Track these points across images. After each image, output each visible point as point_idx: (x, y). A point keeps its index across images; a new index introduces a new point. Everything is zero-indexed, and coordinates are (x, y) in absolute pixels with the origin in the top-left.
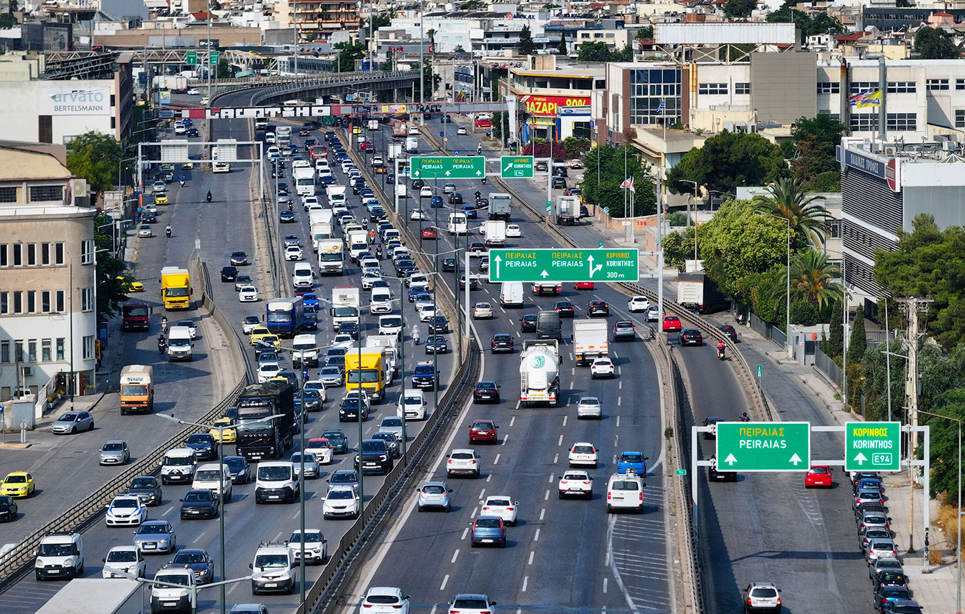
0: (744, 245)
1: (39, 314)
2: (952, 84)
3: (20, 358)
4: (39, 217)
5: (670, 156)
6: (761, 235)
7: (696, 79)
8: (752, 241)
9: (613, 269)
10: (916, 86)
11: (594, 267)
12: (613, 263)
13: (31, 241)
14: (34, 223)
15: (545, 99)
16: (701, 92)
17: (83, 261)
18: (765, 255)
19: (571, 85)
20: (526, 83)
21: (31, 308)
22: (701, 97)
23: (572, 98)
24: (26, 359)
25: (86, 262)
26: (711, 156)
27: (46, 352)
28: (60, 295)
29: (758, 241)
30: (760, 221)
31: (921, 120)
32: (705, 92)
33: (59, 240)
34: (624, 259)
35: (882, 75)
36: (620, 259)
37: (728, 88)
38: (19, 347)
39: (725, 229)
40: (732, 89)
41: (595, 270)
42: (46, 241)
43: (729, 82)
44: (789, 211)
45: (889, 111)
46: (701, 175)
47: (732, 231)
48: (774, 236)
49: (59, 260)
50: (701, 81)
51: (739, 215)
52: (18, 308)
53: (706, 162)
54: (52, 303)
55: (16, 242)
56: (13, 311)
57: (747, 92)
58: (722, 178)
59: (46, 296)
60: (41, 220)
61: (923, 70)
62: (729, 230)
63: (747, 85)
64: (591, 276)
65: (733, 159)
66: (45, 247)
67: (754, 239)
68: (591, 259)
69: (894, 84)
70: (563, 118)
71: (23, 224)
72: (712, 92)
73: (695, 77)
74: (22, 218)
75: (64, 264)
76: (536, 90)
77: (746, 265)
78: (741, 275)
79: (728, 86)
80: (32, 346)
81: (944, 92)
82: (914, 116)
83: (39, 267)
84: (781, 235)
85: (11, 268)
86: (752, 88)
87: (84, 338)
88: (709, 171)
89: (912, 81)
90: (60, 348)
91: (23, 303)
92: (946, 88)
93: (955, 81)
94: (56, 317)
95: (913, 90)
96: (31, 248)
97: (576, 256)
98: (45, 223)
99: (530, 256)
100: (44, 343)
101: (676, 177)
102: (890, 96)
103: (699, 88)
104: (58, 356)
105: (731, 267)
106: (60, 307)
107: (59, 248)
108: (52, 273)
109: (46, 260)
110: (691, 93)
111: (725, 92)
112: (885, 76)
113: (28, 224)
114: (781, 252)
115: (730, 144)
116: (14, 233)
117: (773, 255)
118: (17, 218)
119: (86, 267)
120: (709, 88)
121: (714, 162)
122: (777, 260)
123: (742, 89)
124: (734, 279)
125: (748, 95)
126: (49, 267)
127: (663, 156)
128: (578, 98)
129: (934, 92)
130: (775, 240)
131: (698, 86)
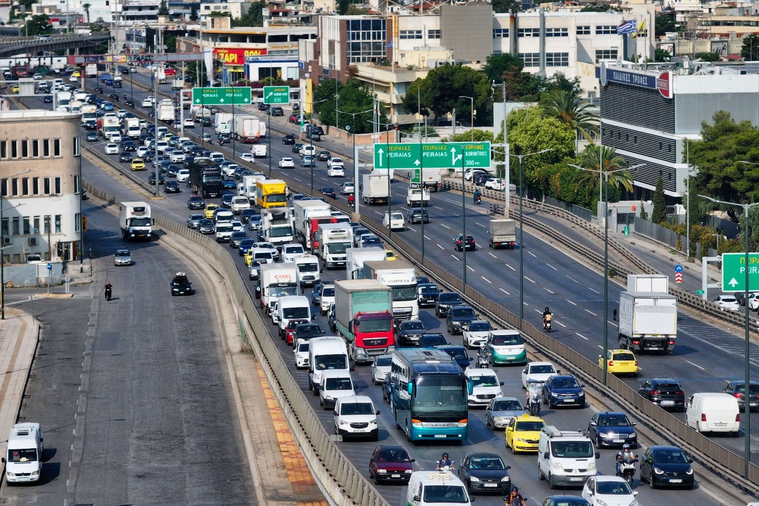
0: (540, 143)
1: (41, 196)
2: (593, 30)
3: (27, 231)
4: (41, 119)
5: (398, 85)
6: (553, 135)
7: (398, 27)
8: (547, 139)
9: (470, 158)
10: (568, 32)
11: (456, 157)
12: (471, 154)
13: (35, 138)
14: (37, 124)
15: (226, 51)
16: (402, 37)
17: (75, 153)
18: (557, 150)
19: (248, 40)
20: (210, 39)
21: (36, 191)
22: (402, 41)
23: (249, 50)
24: (32, 231)
25: (76, 155)
26: (438, 84)
27: (47, 226)
28: (58, 180)
29: (551, 139)
30: (551, 124)
31: (572, 58)
32: (404, 37)
33: (57, 137)
34: (479, 150)
35: (542, 22)
36: (476, 150)
37: (423, 34)
38: (26, 222)
39: (523, 130)
40: (425, 34)
41: (457, 159)
42: (46, 137)
43: (423, 29)
44: (568, 116)
45: (548, 51)
46: (430, 98)
47: (529, 132)
48: (563, 135)
49: (57, 152)
50: (402, 28)
51: (533, 120)
52: (25, 191)
53: (434, 88)
54: (51, 188)
55: (24, 138)
56: (22, 193)
57: (438, 37)
58: (447, 101)
59: (47, 181)
60: (43, 121)
61: (573, 19)
62: (526, 131)
63: (438, 32)
64: (453, 164)
65: (456, 85)
66: (46, 142)
67: (548, 138)
68: (453, 150)
69: (551, 30)
70: (251, 65)
71: (29, 124)
72: (410, 37)
73: (397, 26)
74: (29, 119)
75: (60, 156)
76: (219, 44)
77: (542, 158)
78: (539, 166)
79: (423, 32)
80: (37, 221)
81: (587, 36)
82: (567, 54)
83: (41, 158)
84: (567, 134)
85: (20, 159)
86: (443, 34)
87: (76, 215)
88: (437, 95)
89: (565, 27)
90: (58, 223)
91: (30, 187)
92: (588, 33)
93: (595, 28)
94: (55, 198)
95: (566, 35)
96: (35, 143)
97: (442, 148)
98: (46, 123)
99: (406, 149)
100: (45, 219)
101: (410, 100)
102: (548, 39)
103: (400, 34)
104: (56, 229)
105: (530, 160)
106: (58, 190)
107: (57, 142)
108: (51, 163)
109: (46, 153)
110: (394, 38)
111: (420, 37)
112: (544, 23)
113: (33, 124)
114: (569, 148)
115: (453, 74)
116: (22, 131)
117: (564, 150)
118: (25, 119)
119: (77, 158)
120: (407, 34)
121: (441, 88)
122: (566, 154)
123: (434, 34)
124: (533, 169)
125: (438, 40)
126: (49, 159)
127: (391, 85)
128: (254, 50)
129: (580, 36)
130: (564, 139)
131: (399, 32)
